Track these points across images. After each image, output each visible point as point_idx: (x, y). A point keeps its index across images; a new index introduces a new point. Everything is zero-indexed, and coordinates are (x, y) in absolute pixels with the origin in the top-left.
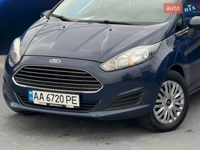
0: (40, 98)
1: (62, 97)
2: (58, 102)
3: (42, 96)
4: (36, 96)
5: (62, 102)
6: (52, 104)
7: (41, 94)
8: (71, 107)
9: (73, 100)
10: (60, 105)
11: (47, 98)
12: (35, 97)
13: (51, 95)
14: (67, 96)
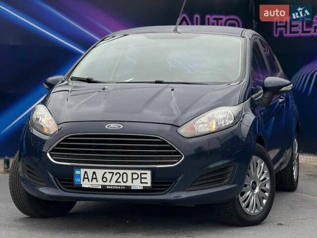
0: (93, 178)
1: (125, 175)
2: (120, 182)
3: (96, 175)
4: (86, 177)
5: (125, 182)
6: (109, 186)
7: (94, 173)
8: (138, 188)
9: (141, 178)
10: (122, 186)
11: (103, 177)
12: (84, 178)
13: (109, 173)
14: (132, 174)
